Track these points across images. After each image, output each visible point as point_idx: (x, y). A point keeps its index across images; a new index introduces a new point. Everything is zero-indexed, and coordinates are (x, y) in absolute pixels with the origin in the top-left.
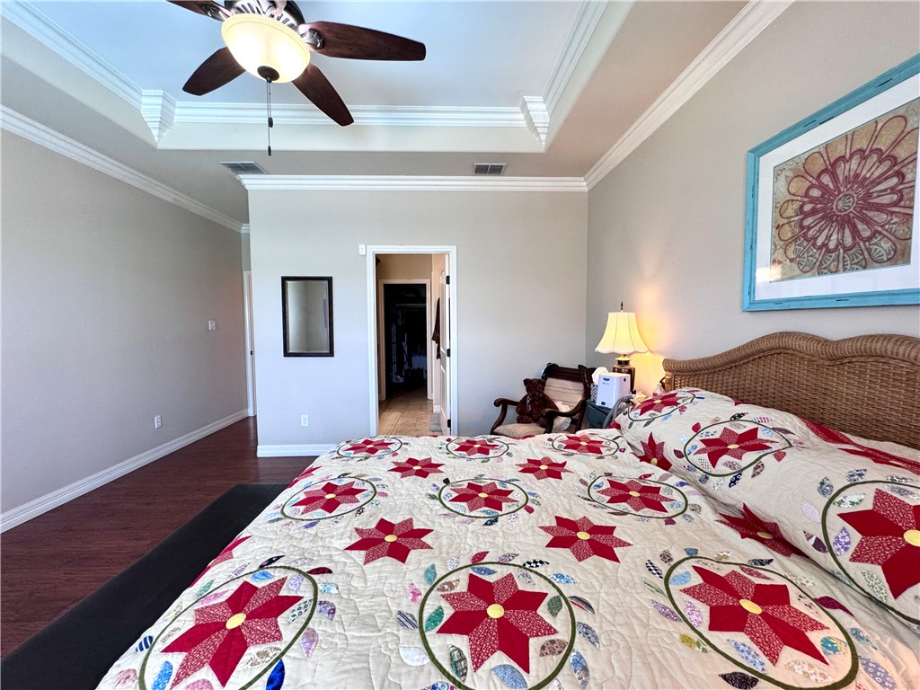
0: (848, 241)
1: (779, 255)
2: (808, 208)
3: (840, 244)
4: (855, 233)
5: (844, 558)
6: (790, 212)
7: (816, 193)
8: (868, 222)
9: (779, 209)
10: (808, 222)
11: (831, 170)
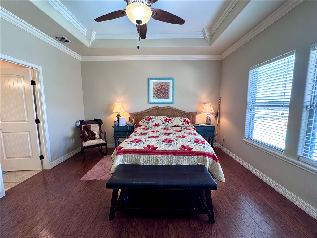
0: (163, 95)
1: (154, 95)
2: (158, 90)
3: (162, 95)
4: (164, 95)
5: (184, 124)
6: (156, 90)
7: (159, 88)
8: (165, 94)
9: (154, 89)
10: (158, 92)
11: (161, 86)
